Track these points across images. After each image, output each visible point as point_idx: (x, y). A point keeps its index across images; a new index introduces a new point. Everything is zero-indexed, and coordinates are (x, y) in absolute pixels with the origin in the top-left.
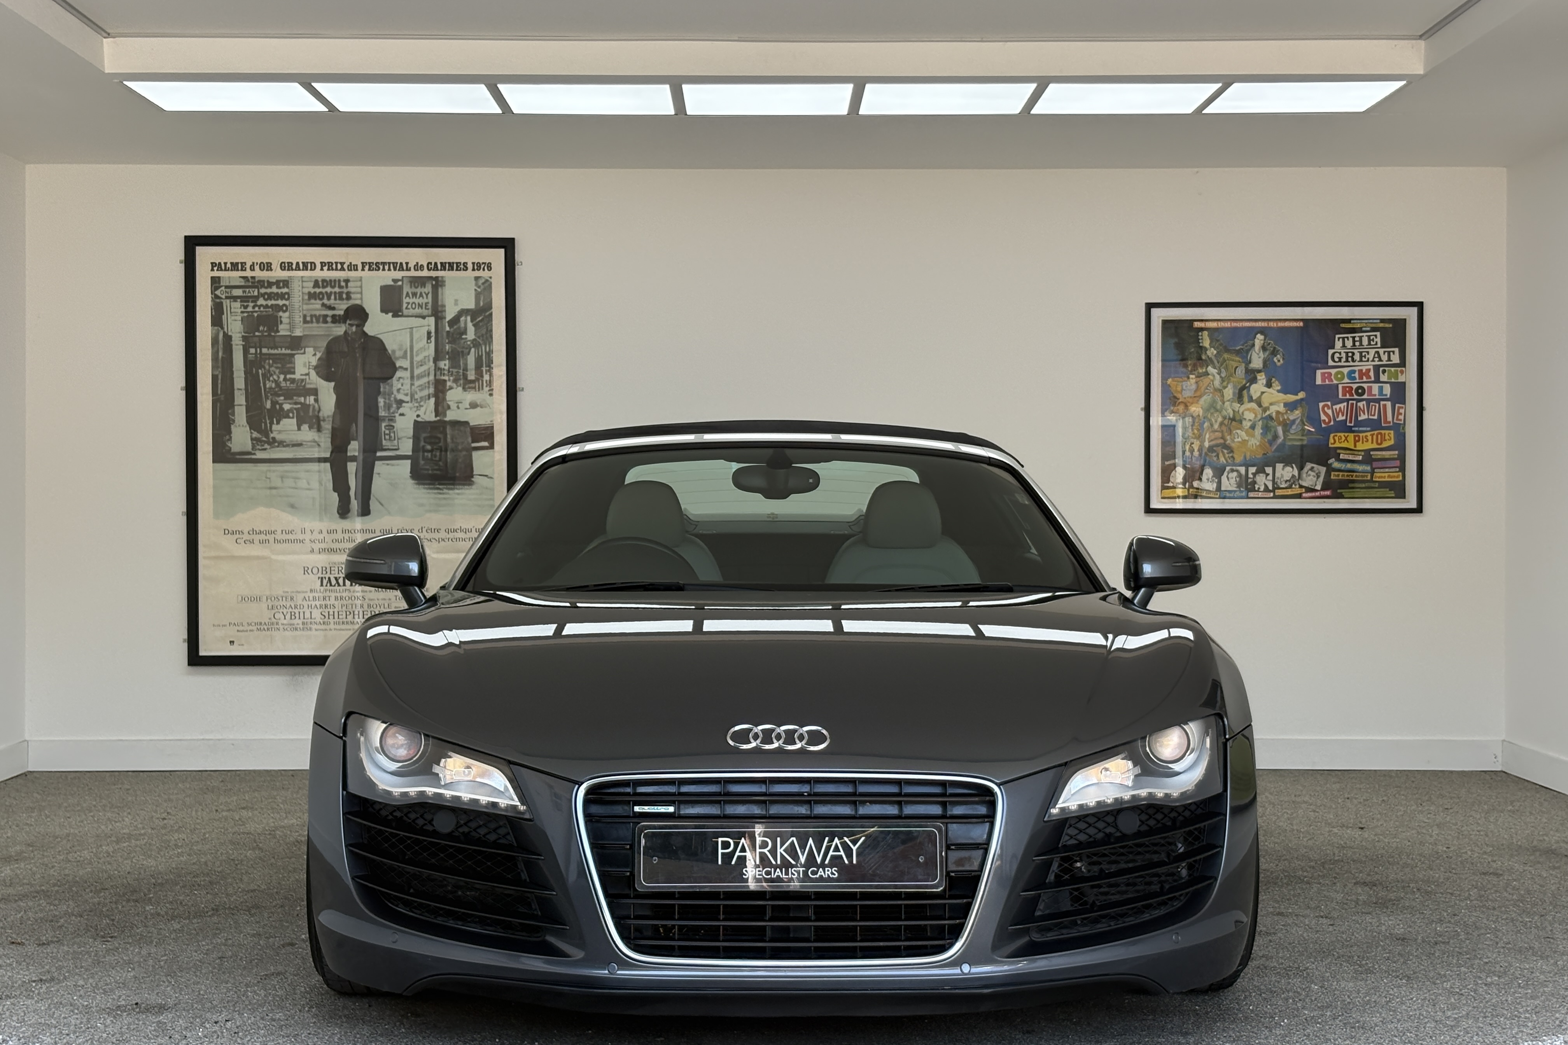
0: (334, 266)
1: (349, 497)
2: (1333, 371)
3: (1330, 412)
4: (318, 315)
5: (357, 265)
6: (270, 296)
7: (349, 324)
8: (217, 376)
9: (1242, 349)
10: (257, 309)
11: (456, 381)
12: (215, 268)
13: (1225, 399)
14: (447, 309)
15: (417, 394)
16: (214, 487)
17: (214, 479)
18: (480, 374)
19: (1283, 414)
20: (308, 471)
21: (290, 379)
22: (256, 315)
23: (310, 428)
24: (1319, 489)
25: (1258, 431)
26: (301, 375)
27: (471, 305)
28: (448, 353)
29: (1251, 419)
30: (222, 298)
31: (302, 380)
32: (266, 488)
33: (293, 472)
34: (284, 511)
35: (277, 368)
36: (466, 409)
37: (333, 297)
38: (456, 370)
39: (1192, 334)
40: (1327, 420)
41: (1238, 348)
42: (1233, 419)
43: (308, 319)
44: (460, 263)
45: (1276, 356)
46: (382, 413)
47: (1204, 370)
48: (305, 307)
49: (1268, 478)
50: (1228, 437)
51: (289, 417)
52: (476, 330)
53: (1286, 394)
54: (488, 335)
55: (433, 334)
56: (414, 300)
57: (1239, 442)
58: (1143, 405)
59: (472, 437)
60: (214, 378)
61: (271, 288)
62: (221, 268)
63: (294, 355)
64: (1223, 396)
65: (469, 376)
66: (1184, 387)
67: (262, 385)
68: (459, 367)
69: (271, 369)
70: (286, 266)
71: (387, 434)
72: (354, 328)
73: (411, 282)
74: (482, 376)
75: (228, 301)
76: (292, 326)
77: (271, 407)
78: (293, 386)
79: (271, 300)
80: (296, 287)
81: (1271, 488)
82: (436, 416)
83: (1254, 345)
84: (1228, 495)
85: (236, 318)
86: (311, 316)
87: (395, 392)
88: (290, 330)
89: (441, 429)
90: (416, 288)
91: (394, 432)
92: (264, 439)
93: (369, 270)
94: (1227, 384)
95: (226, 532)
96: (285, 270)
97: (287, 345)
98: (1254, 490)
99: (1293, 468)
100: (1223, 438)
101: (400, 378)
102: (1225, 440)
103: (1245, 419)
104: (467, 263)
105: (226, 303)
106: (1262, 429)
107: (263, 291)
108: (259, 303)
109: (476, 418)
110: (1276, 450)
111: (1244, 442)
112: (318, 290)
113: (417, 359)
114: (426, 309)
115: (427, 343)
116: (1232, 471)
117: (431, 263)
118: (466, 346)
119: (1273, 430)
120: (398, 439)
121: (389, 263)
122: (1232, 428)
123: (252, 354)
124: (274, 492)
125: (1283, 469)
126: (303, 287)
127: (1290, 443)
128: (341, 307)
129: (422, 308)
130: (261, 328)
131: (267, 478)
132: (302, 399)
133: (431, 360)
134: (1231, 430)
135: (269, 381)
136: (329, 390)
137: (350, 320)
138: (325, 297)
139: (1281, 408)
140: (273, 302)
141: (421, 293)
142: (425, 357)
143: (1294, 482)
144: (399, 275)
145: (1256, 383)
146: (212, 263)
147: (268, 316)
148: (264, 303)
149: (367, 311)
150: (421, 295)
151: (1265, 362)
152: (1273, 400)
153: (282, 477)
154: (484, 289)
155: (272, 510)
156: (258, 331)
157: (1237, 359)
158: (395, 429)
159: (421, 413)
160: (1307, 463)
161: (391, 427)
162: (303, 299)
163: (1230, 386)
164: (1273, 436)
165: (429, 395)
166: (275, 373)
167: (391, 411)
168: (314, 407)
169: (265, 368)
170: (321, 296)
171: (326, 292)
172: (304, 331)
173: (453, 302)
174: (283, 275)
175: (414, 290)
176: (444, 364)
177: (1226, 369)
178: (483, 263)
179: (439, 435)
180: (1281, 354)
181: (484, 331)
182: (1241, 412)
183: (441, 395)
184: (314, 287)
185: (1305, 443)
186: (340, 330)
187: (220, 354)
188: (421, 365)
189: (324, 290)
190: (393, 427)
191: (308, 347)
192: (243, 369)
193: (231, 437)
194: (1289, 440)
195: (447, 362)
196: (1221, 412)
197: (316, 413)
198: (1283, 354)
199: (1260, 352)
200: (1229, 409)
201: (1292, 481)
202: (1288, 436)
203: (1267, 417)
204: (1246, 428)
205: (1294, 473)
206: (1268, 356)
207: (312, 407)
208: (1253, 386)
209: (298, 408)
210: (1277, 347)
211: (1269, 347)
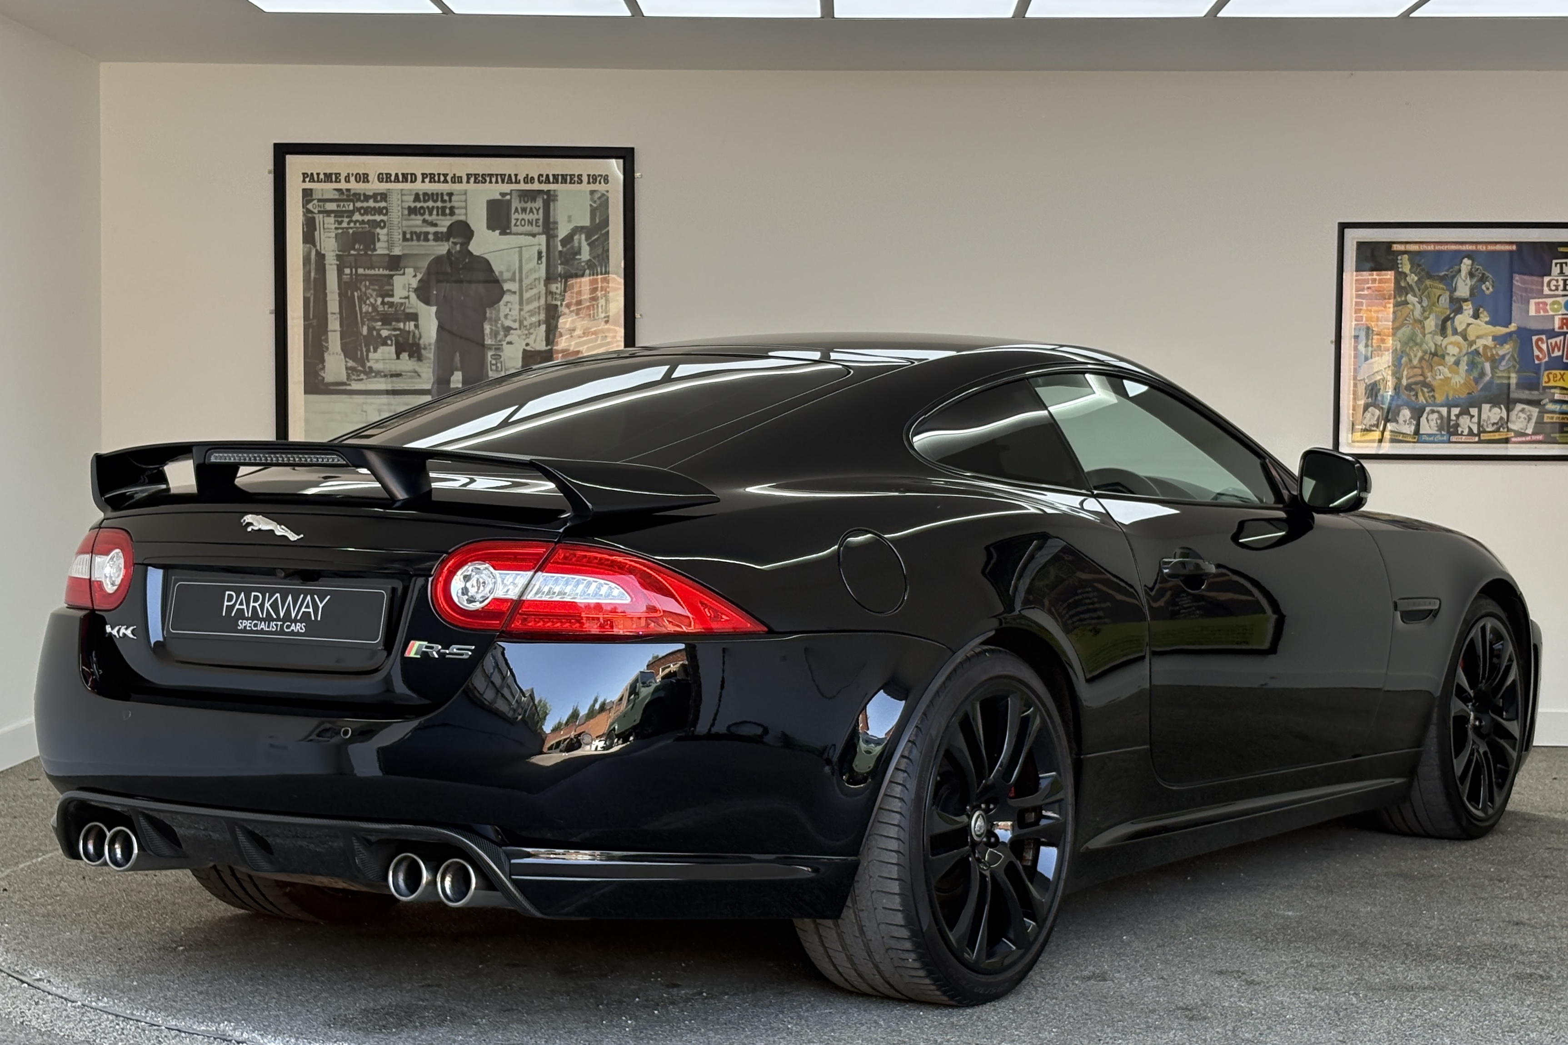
0: (436, 178)
2: (1549, 301)
3: (1544, 347)
4: (418, 232)
5: (461, 177)
6: (367, 211)
7: (453, 242)
8: (309, 298)
9: (1446, 275)
10: (352, 225)
11: (568, 305)
12: (307, 180)
13: (1426, 331)
14: (560, 226)
15: (525, 319)
16: (307, 421)
17: (306, 411)
18: (594, 299)
19: (1491, 349)
20: (407, 405)
21: (388, 303)
22: (351, 231)
23: (410, 356)
24: (1531, 432)
25: (1463, 367)
26: (401, 298)
27: (586, 222)
28: (560, 275)
29: (1455, 354)
30: (312, 212)
31: (402, 304)
33: (391, 404)
35: (374, 290)
36: (580, 337)
37: (435, 212)
39: (1390, 258)
40: (1541, 356)
41: (1442, 274)
42: (1435, 354)
43: (408, 236)
44: (574, 175)
45: (1484, 283)
46: (488, 341)
47: (1403, 299)
48: (405, 223)
50: (1429, 374)
51: (387, 345)
52: (591, 250)
53: (1494, 325)
54: (605, 256)
55: (544, 254)
56: (524, 216)
57: (1441, 380)
58: (1333, 338)
60: (306, 301)
61: (367, 202)
62: (313, 178)
63: (394, 275)
64: (1424, 327)
65: (583, 301)
67: (357, 308)
69: (368, 292)
70: (384, 178)
71: (493, 365)
72: (458, 247)
73: (520, 196)
74: (598, 301)
75: (321, 216)
76: (390, 244)
77: (368, 333)
78: (392, 310)
79: (367, 215)
80: (395, 200)
81: (1475, 431)
82: (547, 345)
83: (1460, 271)
84: (1427, 439)
85: (329, 235)
86: (412, 233)
87: (502, 318)
88: (389, 249)
89: (550, 357)
90: (526, 202)
91: (501, 362)
92: (360, 368)
93: (475, 182)
94: (1429, 314)
96: (382, 181)
97: (386, 264)
98: (1456, 433)
99: (1501, 409)
100: (1422, 375)
101: (507, 302)
102: (1425, 378)
103: (1448, 354)
104: (581, 175)
105: (319, 218)
106: (1467, 365)
107: (359, 205)
108: (354, 218)
109: (589, 347)
110: (1482, 389)
111: (1447, 380)
112: (418, 205)
113: (526, 282)
114: (536, 226)
115: (538, 263)
116: (1433, 412)
117: (542, 175)
118: (580, 268)
119: (1479, 366)
120: (505, 370)
121: (497, 175)
122: (1433, 364)
123: (347, 275)
125: (1490, 411)
126: (402, 201)
127: (1498, 382)
128: (444, 224)
129: (532, 225)
130: (357, 246)
131: (363, 411)
132: (401, 325)
133: (542, 282)
134: (1432, 366)
135: (365, 303)
137: (454, 238)
138: (427, 213)
139: (1489, 342)
140: (370, 217)
141: (531, 209)
142: (535, 279)
143: (1502, 425)
144: (507, 188)
145: (1461, 313)
146: (304, 174)
147: (364, 233)
148: (360, 218)
149: (473, 228)
150: (531, 211)
151: (1472, 290)
152: (1481, 333)
153: (379, 411)
154: (601, 205)
156: (354, 249)
157: (1441, 286)
158: (502, 359)
159: (530, 341)
160: (1519, 404)
161: (497, 357)
162: (402, 215)
163: (1432, 317)
164: (1479, 374)
165: (539, 321)
166: (372, 296)
167: (498, 339)
168: (414, 333)
169: (360, 290)
170: (422, 211)
171: (428, 207)
172: (403, 249)
173: (566, 218)
174: (380, 188)
175: (525, 205)
177: (1428, 297)
178: (599, 175)
181: (600, 251)
182: (1443, 346)
183: (552, 321)
184: (414, 201)
185: (1516, 381)
186: (443, 248)
187: (313, 274)
188: (531, 289)
189: (425, 205)
190: (500, 356)
191: (408, 267)
192: (337, 291)
193: (324, 367)
194: (1499, 377)
195: (559, 285)
196: (1421, 346)
197: (417, 340)
198: (1493, 282)
199: (1466, 278)
200: (1431, 342)
201: (1500, 424)
202: (1496, 373)
203: (1473, 351)
204: (1449, 364)
205: (1502, 415)
206: (1476, 282)
207: (411, 334)
208: (1459, 317)
209: (397, 335)
210: (1486, 273)
211: (1477, 273)
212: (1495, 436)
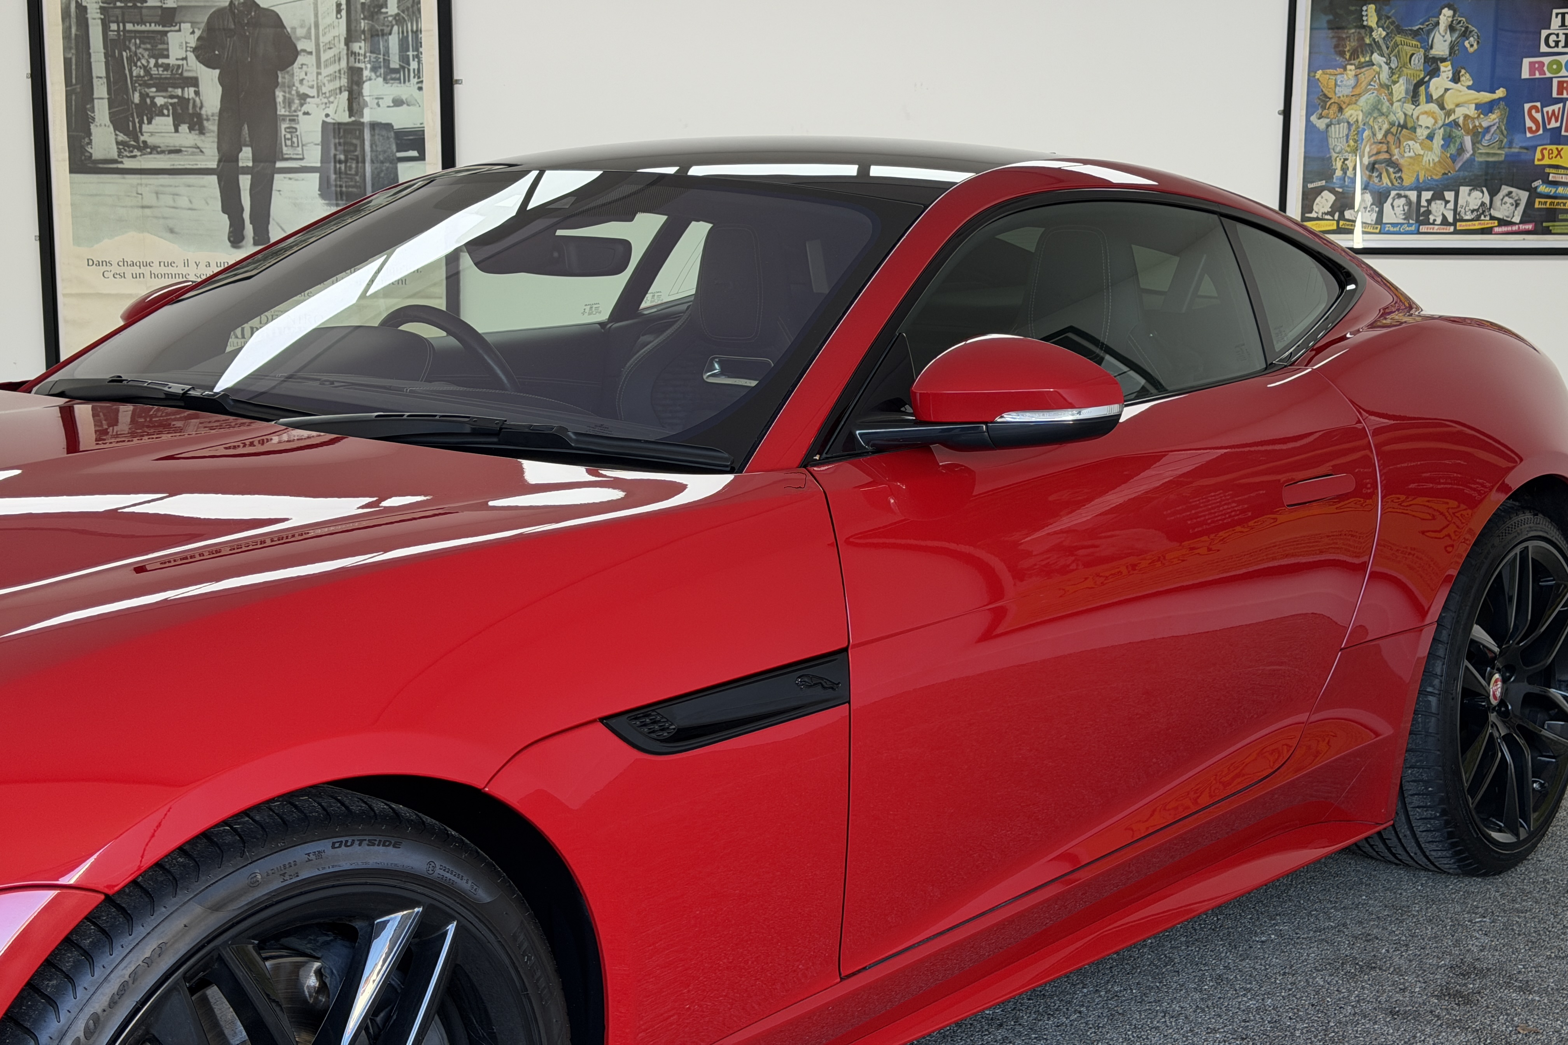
1: (243, 221)
2: (1546, 60)
3: (1538, 116)
8: (71, 59)
11: (374, 69)
13: (1394, 100)
15: (325, 86)
16: (72, 205)
17: (71, 194)
18: (405, 60)
19: (1473, 119)
20: (189, 186)
21: (161, 66)
23: (191, 129)
24: (1518, 221)
25: (1438, 141)
26: (177, 59)
28: (364, 32)
29: (1429, 126)
31: (179, 66)
32: (138, 207)
33: (171, 186)
34: (161, 237)
35: (146, 49)
36: (389, 107)
38: (375, 55)
39: (1353, 8)
40: (1534, 128)
41: (1417, 27)
42: (1404, 126)
45: (1467, 39)
46: (281, 111)
47: (1367, 59)
49: (1448, 205)
50: (1396, 151)
51: (163, 115)
52: (399, 2)
53: (1478, 91)
54: (415, 8)
55: (344, 7)
57: (1411, 157)
58: (1281, 107)
59: (397, 145)
60: (67, 62)
63: (168, 32)
64: (1391, 94)
65: (391, 62)
66: (1339, 83)
67: (127, 72)
68: (380, 54)
69: (139, 51)
71: (288, 139)
74: (409, 64)
77: (140, 101)
78: (167, 74)
81: (1451, 220)
82: (350, 117)
83: (1438, 23)
84: (1392, 229)
87: (297, 84)
89: (357, 133)
91: (297, 136)
92: (132, 143)
94: (1399, 77)
95: (90, 262)
97: (158, 19)
98: (1427, 222)
99: (1483, 192)
101: (302, 65)
102: (1391, 155)
103: (1421, 126)
106: (1443, 139)
109: (401, 119)
110: (1459, 170)
113: (322, 39)
115: (337, 18)
116: (1399, 196)
118: (386, 24)
119: (1458, 141)
120: (303, 145)
122: (1402, 139)
123: (114, 30)
124: (148, 212)
125: (1469, 194)
131: (138, 194)
132: (179, 92)
133: (342, 41)
134: (1400, 142)
135: (136, 65)
136: (212, 80)
139: (1471, 111)
142: (334, 37)
143: (1484, 212)
145: (1438, 76)
151: (1452, 47)
152: (1461, 100)
153: (157, 193)
155: (146, 235)
157: (1414, 43)
158: (298, 133)
159: (330, 111)
160: (1503, 187)
161: (292, 130)
163: (1401, 81)
164: (1458, 150)
165: (340, 88)
166: (143, 56)
167: (293, 109)
168: (194, 102)
169: (130, 51)
172: (178, 1)
176: (359, 47)
177: (1398, 56)
179: (355, 141)
180: (1476, 37)
181: (410, 3)
182: (1415, 117)
183: (355, 87)
185: (1502, 158)
187: (73, 30)
188: (330, 48)
190: (296, 129)
191: (184, 22)
192: (103, 51)
193: (91, 140)
194: (1481, 154)
195: (362, 44)
196: (1387, 117)
197: (198, 110)
198: (1478, 36)
199: (1446, 33)
200: (1399, 111)
201: (1481, 211)
202: (1479, 149)
203: (1451, 122)
204: (1421, 138)
205: (1483, 200)
206: (1457, 38)
207: (191, 102)
208: (1434, 80)
209: (175, 103)
210: (1470, 26)
211: (1458, 27)
212: (1475, 225)
